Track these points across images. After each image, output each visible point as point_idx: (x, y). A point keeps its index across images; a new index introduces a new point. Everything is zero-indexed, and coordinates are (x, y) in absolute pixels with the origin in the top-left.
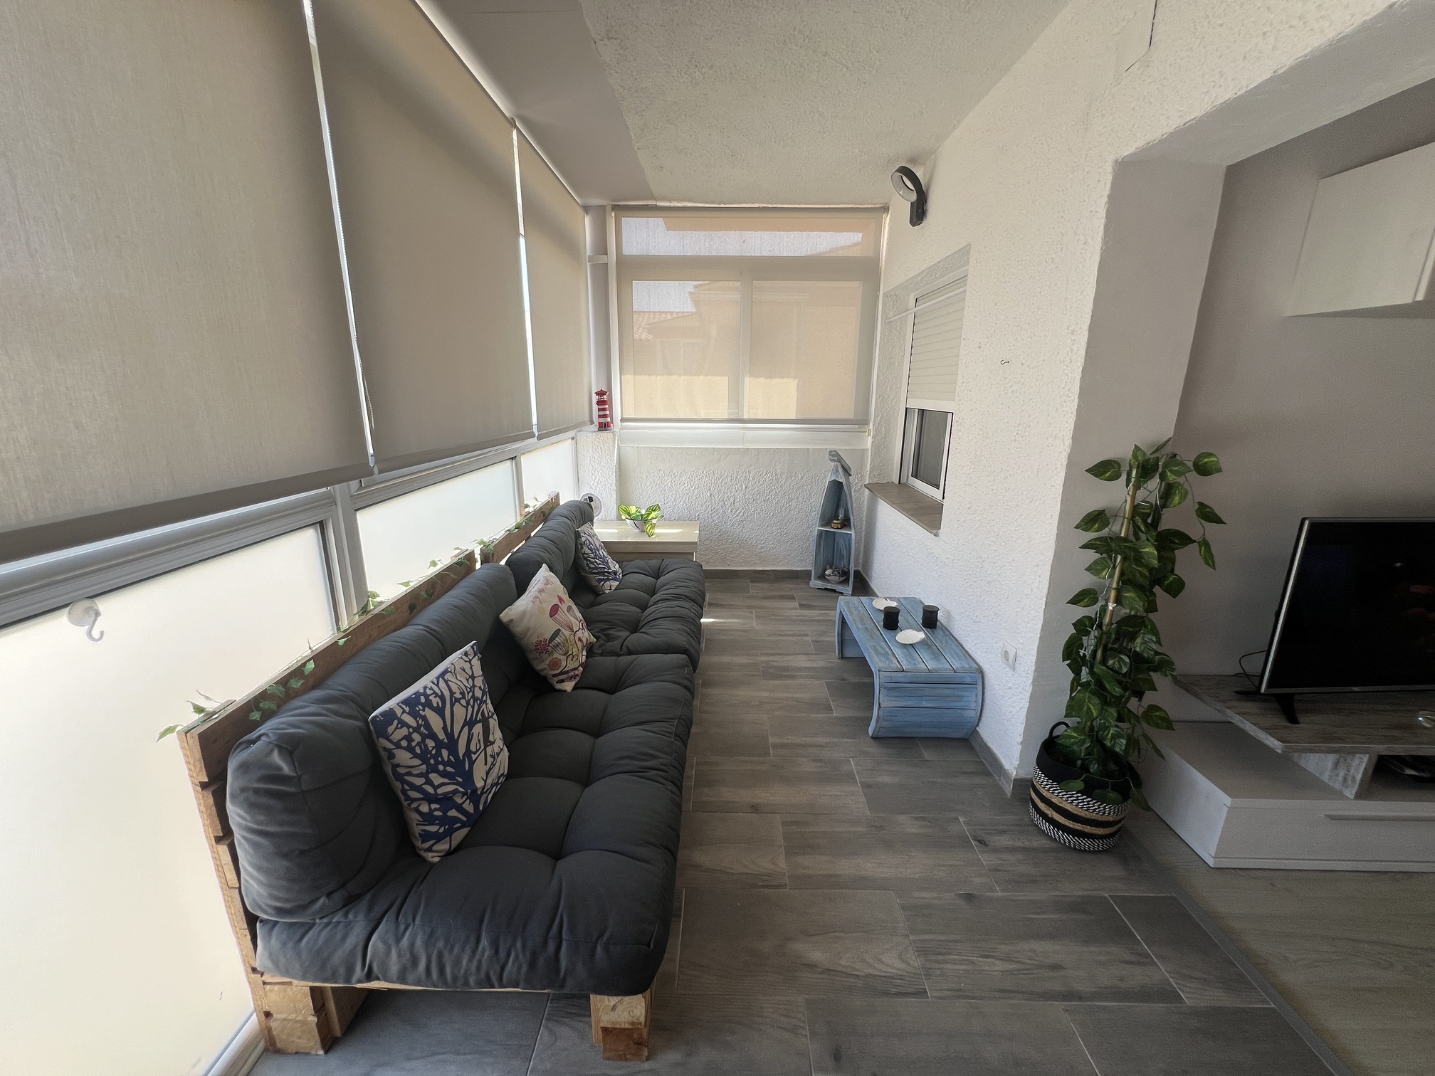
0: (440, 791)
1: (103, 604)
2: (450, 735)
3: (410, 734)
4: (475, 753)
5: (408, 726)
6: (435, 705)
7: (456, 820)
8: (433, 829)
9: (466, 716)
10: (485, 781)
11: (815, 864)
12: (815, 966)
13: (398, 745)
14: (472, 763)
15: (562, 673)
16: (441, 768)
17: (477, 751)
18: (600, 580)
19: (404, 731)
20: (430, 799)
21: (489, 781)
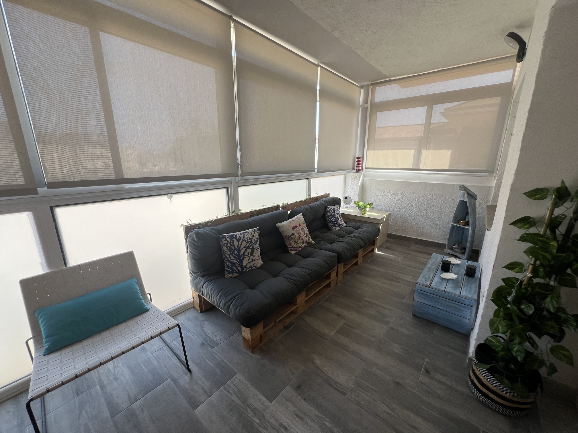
0: (232, 261)
1: (174, 196)
2: (239, 248)
3: (228, 243)
4: (246, 256)
5: (228, 241)
6: (238, 239)
7: (234, 270)
8: (229, 270)
9: (246, 245)
10: (247, 265)
11: (343, 340)
12: (315, 364)
13: (224, 245)
14: (244, 258)
15: (292, 248)
16: (234, 255)
17: (247, 256)
18: (332, 226)
19: (226, 242)
20: (230, 262)
21: (248, 265)
